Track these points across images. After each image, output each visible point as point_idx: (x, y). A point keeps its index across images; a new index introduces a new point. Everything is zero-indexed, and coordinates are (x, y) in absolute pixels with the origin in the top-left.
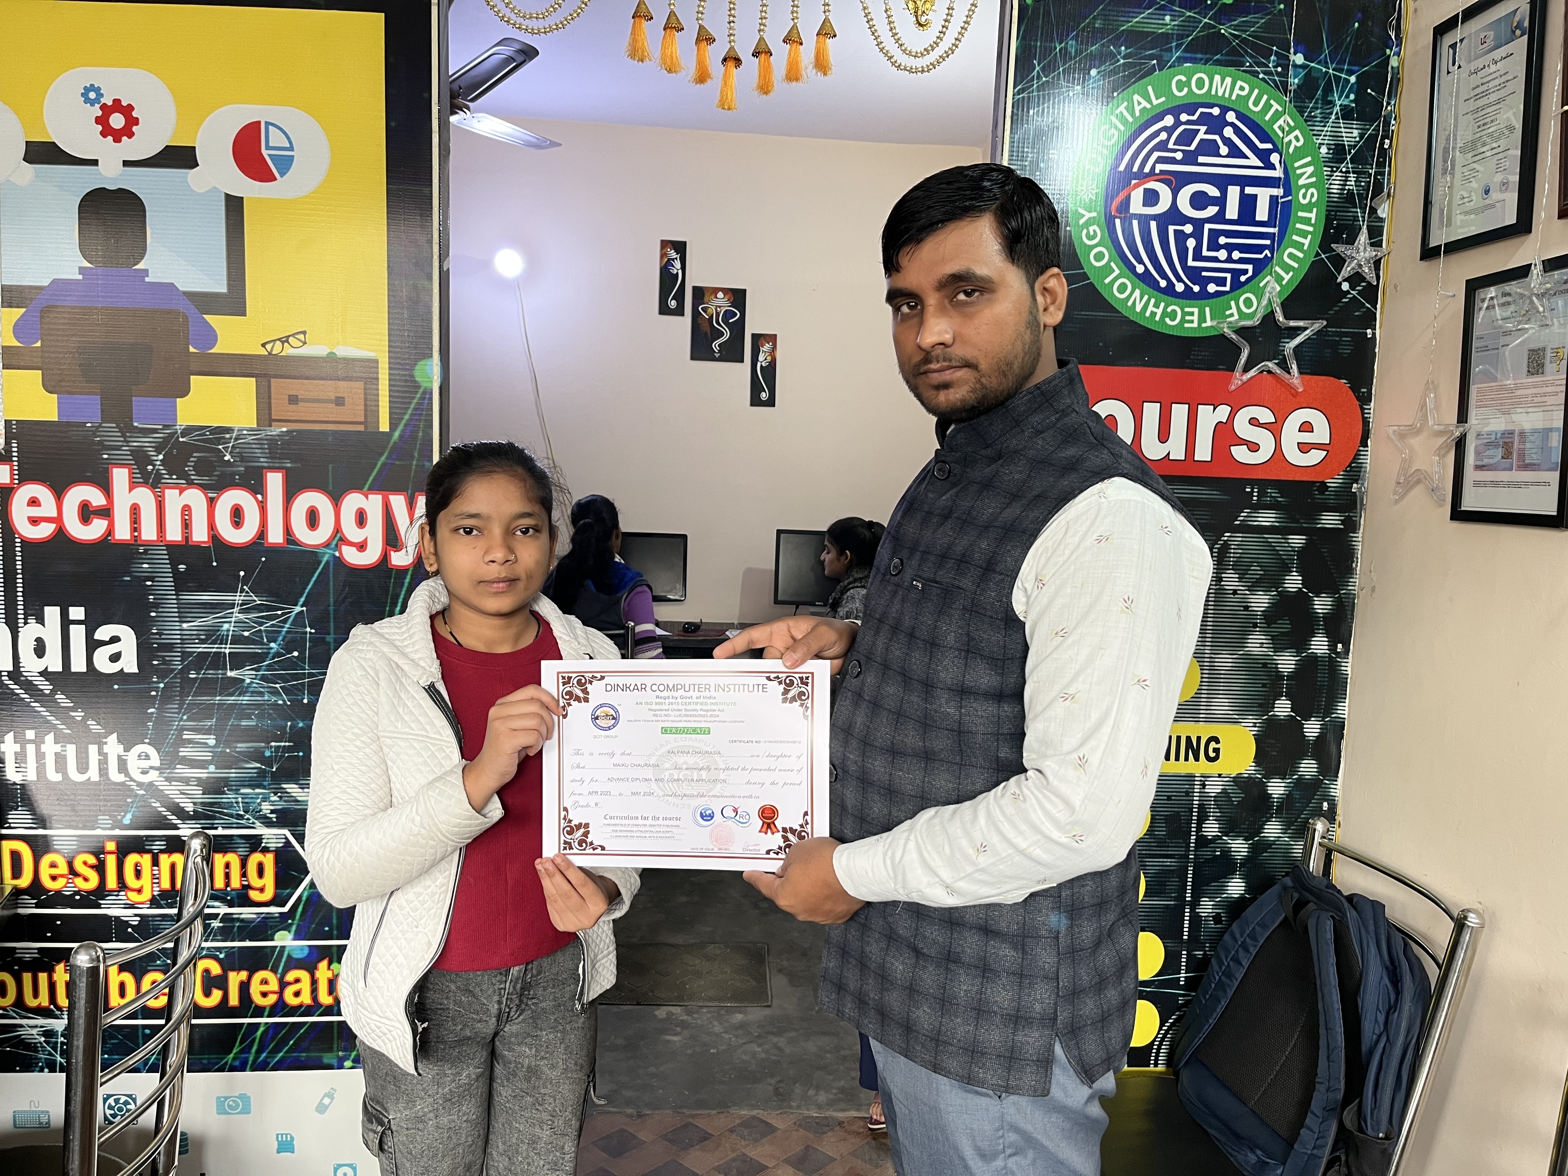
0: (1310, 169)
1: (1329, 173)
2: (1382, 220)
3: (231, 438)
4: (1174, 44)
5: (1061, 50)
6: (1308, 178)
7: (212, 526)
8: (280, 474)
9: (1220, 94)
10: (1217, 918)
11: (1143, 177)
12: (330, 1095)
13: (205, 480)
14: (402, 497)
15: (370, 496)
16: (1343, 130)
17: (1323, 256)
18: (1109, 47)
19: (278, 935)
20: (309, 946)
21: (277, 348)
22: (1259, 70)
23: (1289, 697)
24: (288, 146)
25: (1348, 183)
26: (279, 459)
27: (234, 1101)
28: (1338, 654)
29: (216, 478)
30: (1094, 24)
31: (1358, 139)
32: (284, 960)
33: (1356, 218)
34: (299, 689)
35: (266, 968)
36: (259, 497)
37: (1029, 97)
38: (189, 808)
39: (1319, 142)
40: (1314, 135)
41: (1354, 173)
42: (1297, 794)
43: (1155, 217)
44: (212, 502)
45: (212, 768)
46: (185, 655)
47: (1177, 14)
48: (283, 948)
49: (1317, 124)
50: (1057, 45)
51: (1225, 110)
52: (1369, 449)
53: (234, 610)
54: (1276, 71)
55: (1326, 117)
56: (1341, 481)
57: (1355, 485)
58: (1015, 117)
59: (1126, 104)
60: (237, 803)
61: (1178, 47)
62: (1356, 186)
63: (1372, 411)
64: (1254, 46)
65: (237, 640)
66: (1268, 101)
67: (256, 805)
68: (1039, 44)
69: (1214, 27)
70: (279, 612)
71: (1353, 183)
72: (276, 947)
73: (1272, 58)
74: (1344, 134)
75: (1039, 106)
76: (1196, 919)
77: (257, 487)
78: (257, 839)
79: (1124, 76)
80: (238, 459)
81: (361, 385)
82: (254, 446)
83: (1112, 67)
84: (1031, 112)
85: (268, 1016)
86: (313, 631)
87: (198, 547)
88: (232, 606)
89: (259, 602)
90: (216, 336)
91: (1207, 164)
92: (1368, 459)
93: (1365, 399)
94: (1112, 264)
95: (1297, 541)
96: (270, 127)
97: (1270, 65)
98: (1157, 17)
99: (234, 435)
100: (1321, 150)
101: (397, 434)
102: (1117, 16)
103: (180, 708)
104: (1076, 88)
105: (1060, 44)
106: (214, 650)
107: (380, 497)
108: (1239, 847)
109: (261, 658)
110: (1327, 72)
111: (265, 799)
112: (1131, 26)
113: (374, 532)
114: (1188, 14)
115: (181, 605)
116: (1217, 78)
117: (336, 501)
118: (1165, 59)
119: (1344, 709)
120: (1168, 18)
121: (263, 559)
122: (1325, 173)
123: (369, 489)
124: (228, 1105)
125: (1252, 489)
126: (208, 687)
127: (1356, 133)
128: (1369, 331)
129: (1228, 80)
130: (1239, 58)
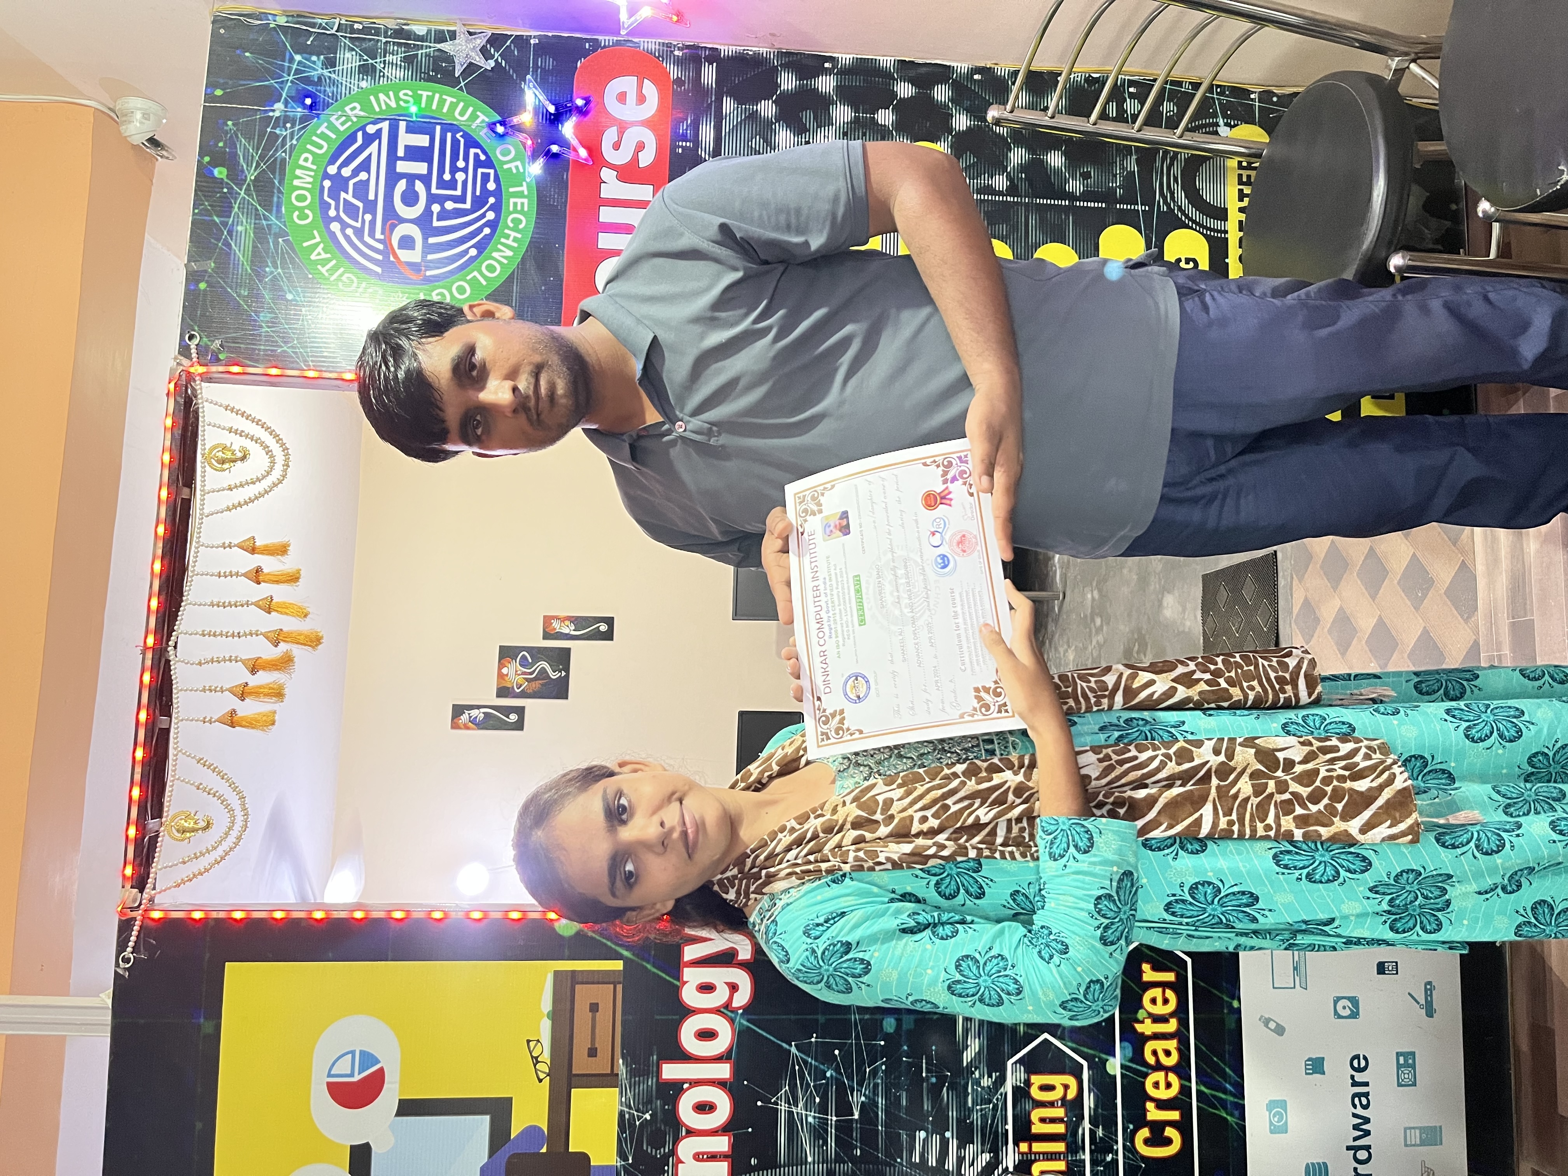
0: (382, 96)
1: (385, 79)
2: (429, 31)
3: (629, 1113)
4: (264, 222)
5: (269, 327)
6: (389, 98)
7: (713, 1133)
8: (664, 1066)
9: (311, 180)
10: (1086, 176)
11: (388, 250)
12: (1266, 1022)
13: (669, 1139)
14: (686, 948)
15: (685, 979)
16: (345, 67)
17: (462, 84)
18: (266, 282)
19: (1111, 1072)
20: (1121, 1041)
21: (544, 1068)
22: (289, 144)
23: (874, 111)
24: (350, 1055)
25: (395, 62)
26: (649, 1066)
27: (1274, 1116)
28: (833, 67)
29: (667, 1128)
30: (245, 296)
31: (354, 53)
32: (1134, 1066)
33: (428, 55)
34: (871, 1049)
35: (1143, 1084)
36: (686, 1086)
37: (312, 356)
38: (986, 1157)
39: (356, 89)
40: (350, 93)
41: (385, 56)
42: (967, 103)
43: (425, 239)
44: (691, 1132)
45: (948, 1134)
46: (838, 1159)
47: (236, 220)
48: (1123, 1067)
49: (339, 91)
50: (264, 330)
51: (326, 175)
53: (795, 1111)
54: (290, 128)
55: (334, 83)
56: (672, 66)
57: (676, 53)
58: (331, 369)
59: (319, 267)
60: (981, 1110)
61: (266, 219)
62: (397, 54)
64: (266, 149)
65: (823, 1109)
66: (317, 136)
67: (983, 1093)
68: (262, 347)
69: (249, 185)
70: (797, 1068)
71: (395, 57)
72: (1122, 1074)
73: (278, 131)
74: (350, 66)
75: (321, 347)
76: (1087, 196)
77: (677, 1088)
78: (1016, 1089)
79: (294, 268)
80: (649, 1107)
81: (578, 987)
82: (637, 1091)
83: (285, 279)
84: (325, 354)
85: (1190, 1081)
86: (815, 1035)
87: (734, 1146)
88: (790, 1113)
89: (787, 1087)
90: (531, 1126)
91: (377, 190)
93: (595, 45)
94: (468, 278)
95: (728, 105)
96: (332, 1072)
97: (285, 133)
98: (238, 238)
99: (626, 1110)
100: (364, 87)
101: (626, 953)
102: (237, 275)
103: (890, 1165)
104: (304, 313)
105: (261, 327)
106: (833, 1131)
107: (685, 970)
108: (1017, 156)
109: (841, 1086)
110: (292, 82)
111: (978, 1084)
112: (247, 261)
113: (719, 976)
114: (236, 209)
115: (790, 1164)
116: (296, 182)
117: (689, 1012)
118: (278, 230)
119: (887, 61)
120: (240, 228)
121: (745, 1083)
122: (385, 82)
123: (678, 979)
124: (1278, 1122)
125: (679, 147)
126: (869, 1137)
127: (348, 55)
129: (298, 172)
130: (278, 163)
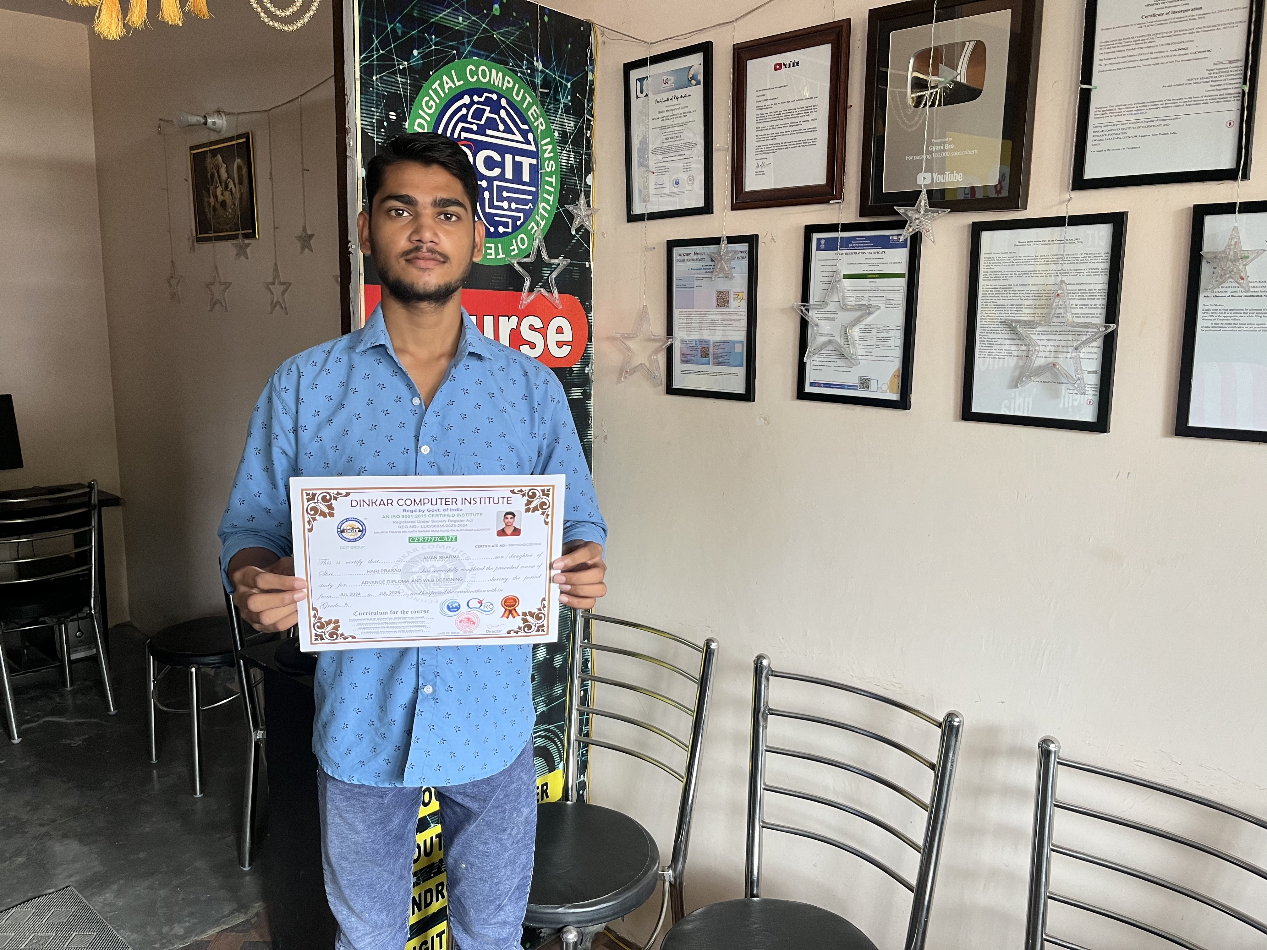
0: (550, 147)
1: (560, 151)
2: (589, 187)
4: (466, 40)
5: (391, 30)
6: (549, 153)
9: (496, 84)
16: (565, 121)
17: (561, 210)
18: (424, 34)
22: (518, 69)
25: (570, 159)
30: (414, 13)
31: (573, 128)
33: (576, 184)
37: (371, 65)
39: (553, 127)
40: (551, 122)
41: (573, 152)
47: (466, 16)
49: (552, 114)
50: (388, 25)
51: (500, 96)
52: (593, 343)
54: (527, 72)
55: (556, 111)
56: (579, 366)
57: (586, 368)
59: (438, 82)
61: (468, 43)
62: (575, 161)
63: (592, 318)
64: (514, 51)
66: (524, 94)
68: (377, 22)
69: (490, 32)
71: (573, 159)
73: (525, 62)
74: (566, 124)
79: (436, 60)
84: (374, 78)
91: (492, 136)
92: (592, 351)
93: (588, 310)
97: (524, 67)
98: (454, 16)
100: (555, 134)
102: (427, 10)
105: (390, 24)
112: (437, 20)
114: (474, 18)
118: (461, 50)
120: (460, 19)
127: (572, 124)
128: (587, 263)
129: (500, 74)
130: (505, 59)
